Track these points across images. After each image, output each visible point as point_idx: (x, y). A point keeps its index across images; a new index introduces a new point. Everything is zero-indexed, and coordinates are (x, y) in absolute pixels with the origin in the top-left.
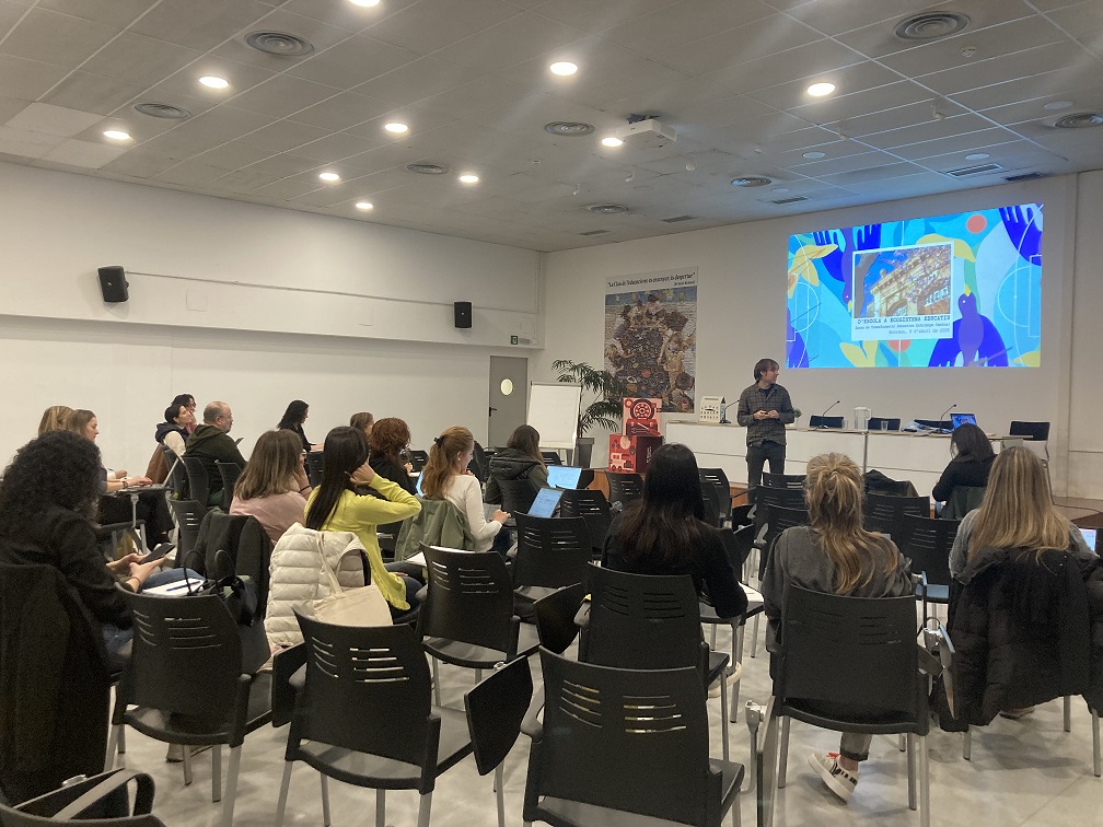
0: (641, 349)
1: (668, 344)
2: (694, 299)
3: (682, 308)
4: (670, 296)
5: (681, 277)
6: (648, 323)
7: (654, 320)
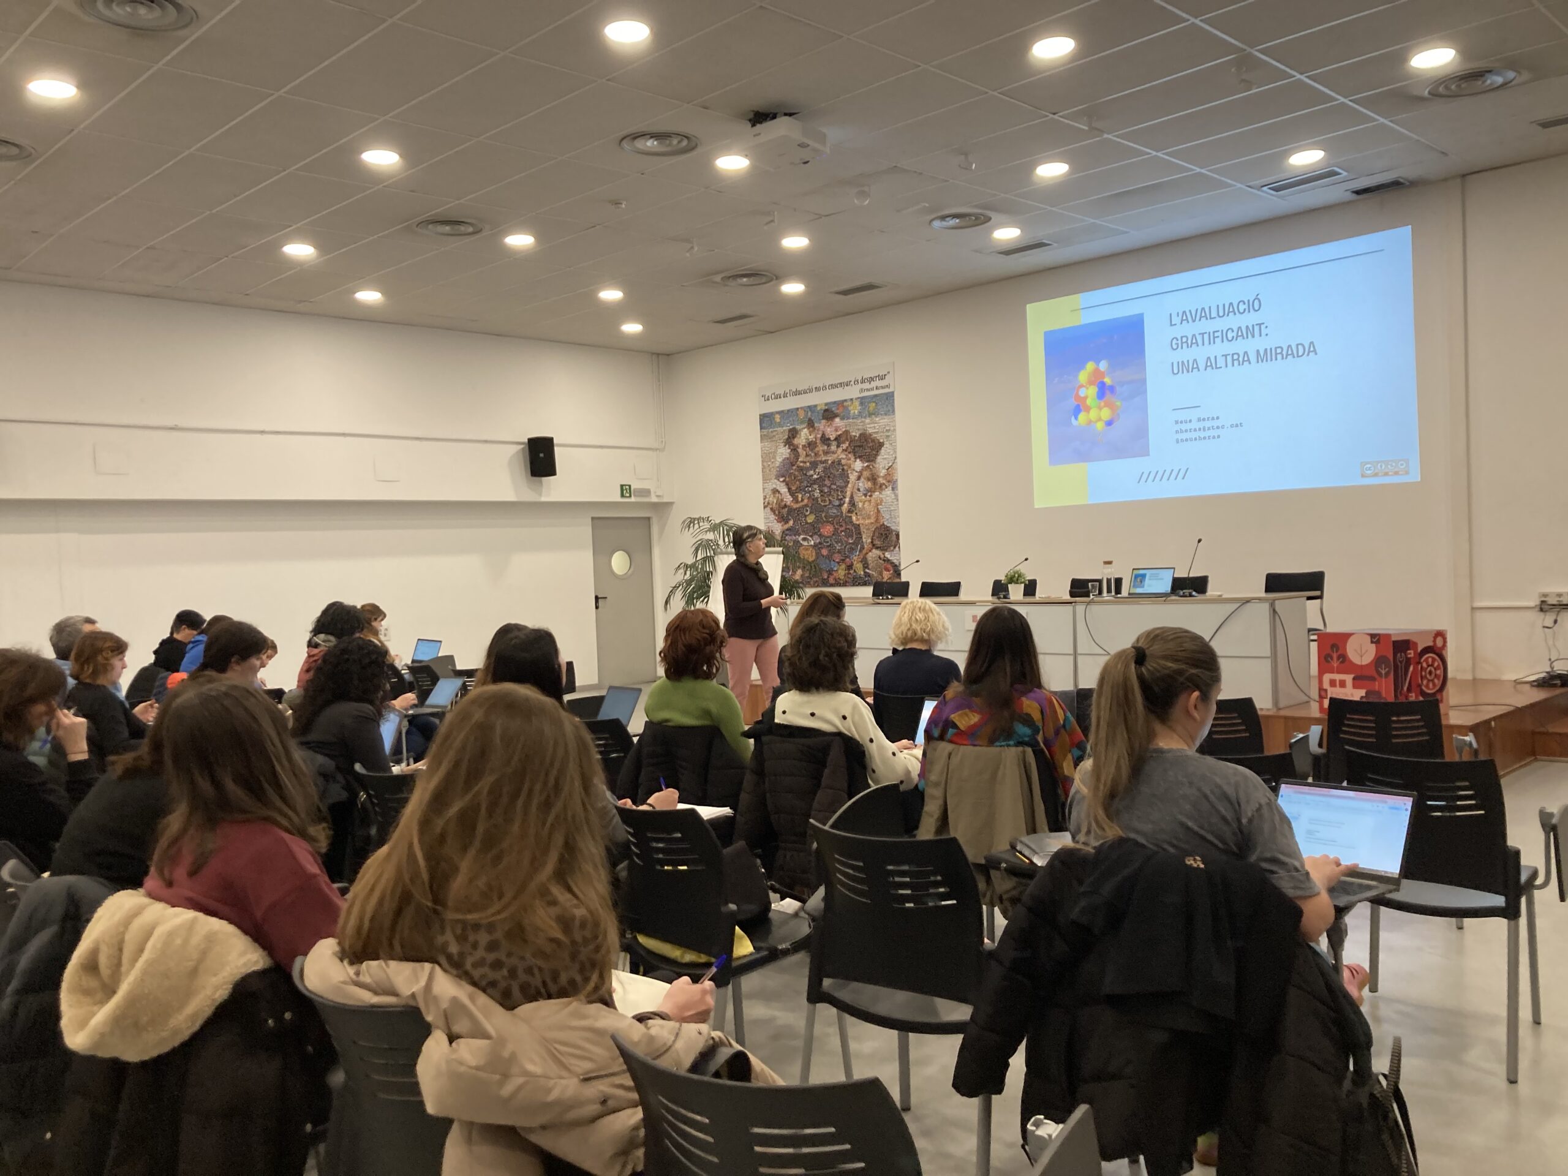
0: (817, 494)
1: (856, 485)
2: (891, 411)
3: (874, 426)
4: (855, 409)
5: (871, 379)
6: (826, 453)
7: (833, 448)
